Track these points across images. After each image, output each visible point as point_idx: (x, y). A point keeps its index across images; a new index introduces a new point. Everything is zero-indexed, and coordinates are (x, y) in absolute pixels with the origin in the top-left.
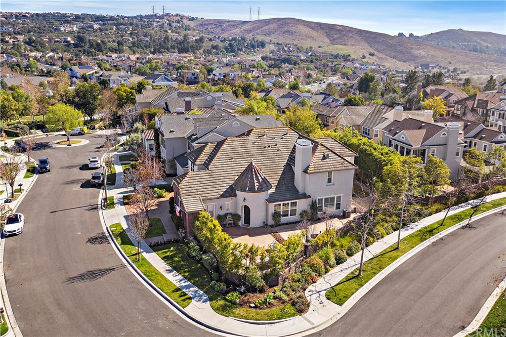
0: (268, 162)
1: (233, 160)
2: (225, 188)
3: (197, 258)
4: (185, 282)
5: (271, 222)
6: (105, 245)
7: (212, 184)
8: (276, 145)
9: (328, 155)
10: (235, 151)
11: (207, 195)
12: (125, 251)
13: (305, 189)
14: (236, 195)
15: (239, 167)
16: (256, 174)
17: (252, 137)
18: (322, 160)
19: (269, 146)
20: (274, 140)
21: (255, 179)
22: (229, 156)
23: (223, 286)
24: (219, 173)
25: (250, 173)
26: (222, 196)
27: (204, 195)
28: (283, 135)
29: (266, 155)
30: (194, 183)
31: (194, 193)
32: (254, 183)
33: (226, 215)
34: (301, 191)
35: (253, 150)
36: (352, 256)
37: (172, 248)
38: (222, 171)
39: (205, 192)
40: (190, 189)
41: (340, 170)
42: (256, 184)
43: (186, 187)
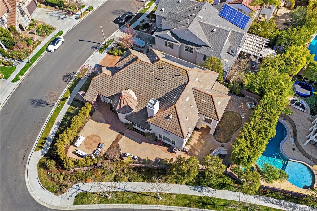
1: (130, 77)
7: (109, 87)
8: (165, 81)
15: (130, 84)
16: (121, 101)
17: (154, 66)
18: (164, 118)
19: (159, 79)
20: (167, 76)
21: (119, 104)
22: (130, 73)
24: (116, 82)
26: (109, 98)
28: (176, 75)
29: (153, 85)
30: (100, 81)
31: (97, 87)
35: (147, 76)
37: (77, 108)
39: (102, 90)
42: (118, 107)
43: (96, 81)
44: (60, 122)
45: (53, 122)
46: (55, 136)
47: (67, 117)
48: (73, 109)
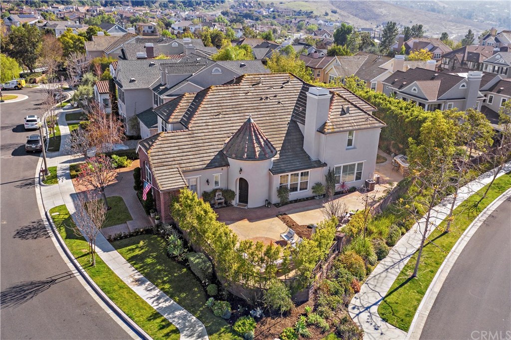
0: (268, 118)
1: (220, 116)
2: (212, 154)
3: (180, 259)
4: (165, 301)
5: (275, 199)
6: (42, 240)
7: (194, 149)
8: (275, 96)
9: (348, 108)
10: (222, 104)
11: (188, 165)
12: (71, 250)
13: (318, 155)
14: (228, 165)
15: (229, 125)
16: (256, 135)
17: (244, 85)
18: (341, 115)
19: (267, 98)
20: (273, 90)
21: (255, 142)
22: (216, 111)
23: (226, 307)
24: (203, 134)
25: (248, 133)
26: (210, 166)
27: (184, 165)
28: (283, 84)
29: (264, 110)
30: (169, 149)
31: (170, 163)
32: (254, 148)
33: (215, 191)
34: (313, 158)
35: (246, 103)
36: (393, 246)
37: (141, 243)
38: (207, 131)
39: (185, 161)
40: (164, 157)
41: (365, 129)
42: (257, 149)
43: (157, 153)
44: (142, 276)
46: (172, 297)
47: (143, 263)
48: (136, 248)
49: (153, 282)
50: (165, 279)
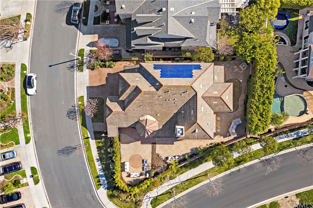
1: (141, 107)
2: (133, 122)
4: (102, 172)
8: (175, 99)
10: (144, 101)
15: (144, 111)
17: (160, 92)
19: (169, 100)
20: (175, 96)
22: (140, 104)
24: (131, 114)
28: (183, 93)
29: (165, 106)
30: (115, 118)
31: (114, 123)
37: (103, 139)
40: (112, 121)
43: (110, 119)
44: (99, 158)
45: (93, 161)
46: (104, 171)
47: (101, 151)
48: (101, 142)
49: (101, 162)
50: (104, 162)
